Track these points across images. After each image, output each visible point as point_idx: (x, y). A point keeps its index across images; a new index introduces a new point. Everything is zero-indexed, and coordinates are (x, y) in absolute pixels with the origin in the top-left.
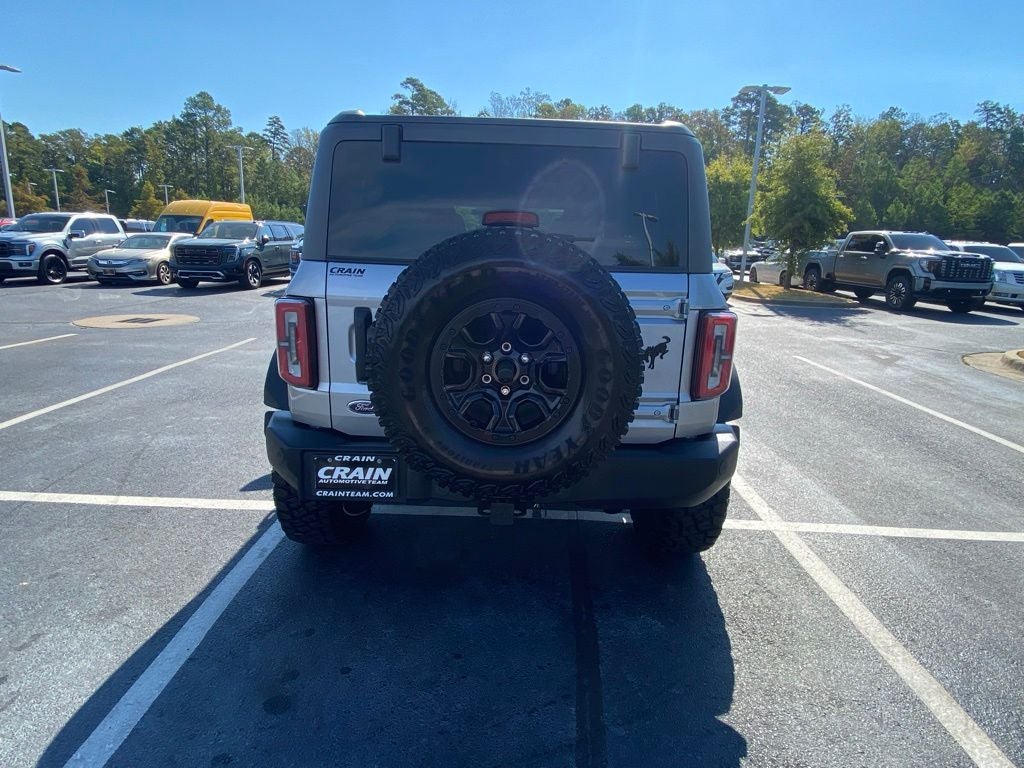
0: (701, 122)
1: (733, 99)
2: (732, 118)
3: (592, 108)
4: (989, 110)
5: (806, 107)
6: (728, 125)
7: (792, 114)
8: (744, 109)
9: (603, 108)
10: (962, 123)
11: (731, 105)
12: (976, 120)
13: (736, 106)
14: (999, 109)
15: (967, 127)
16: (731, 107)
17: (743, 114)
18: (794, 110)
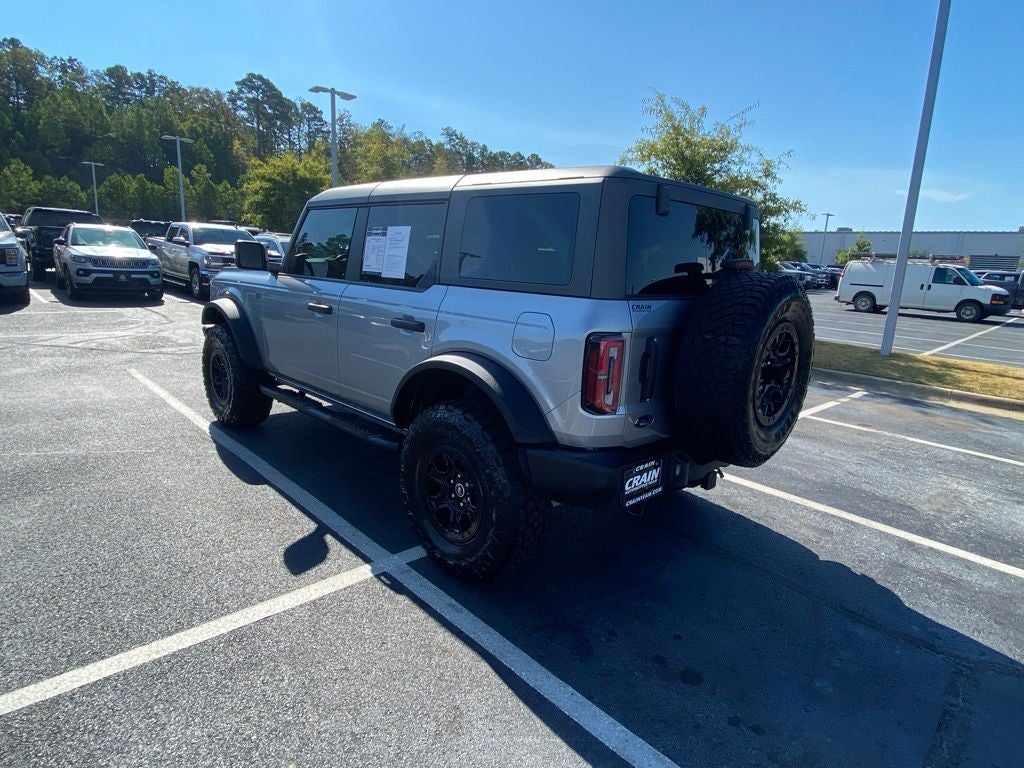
0: (202, 100)
1: (237, 83)
2: (239, 103)
3: (55, 57)
4: (450, 134)
5: (310, 105)
6: (235, 110)
7: (297, 109)
8: (250, 96)
9: (70, 60)
10: (434, 143)
11: (236, 89)
12: (443, 142)
13: (241, 91)
14: (456, 135)
15: (437, 146)
16: (236, 91)
17: (250, 101)
18: (299, 107)
